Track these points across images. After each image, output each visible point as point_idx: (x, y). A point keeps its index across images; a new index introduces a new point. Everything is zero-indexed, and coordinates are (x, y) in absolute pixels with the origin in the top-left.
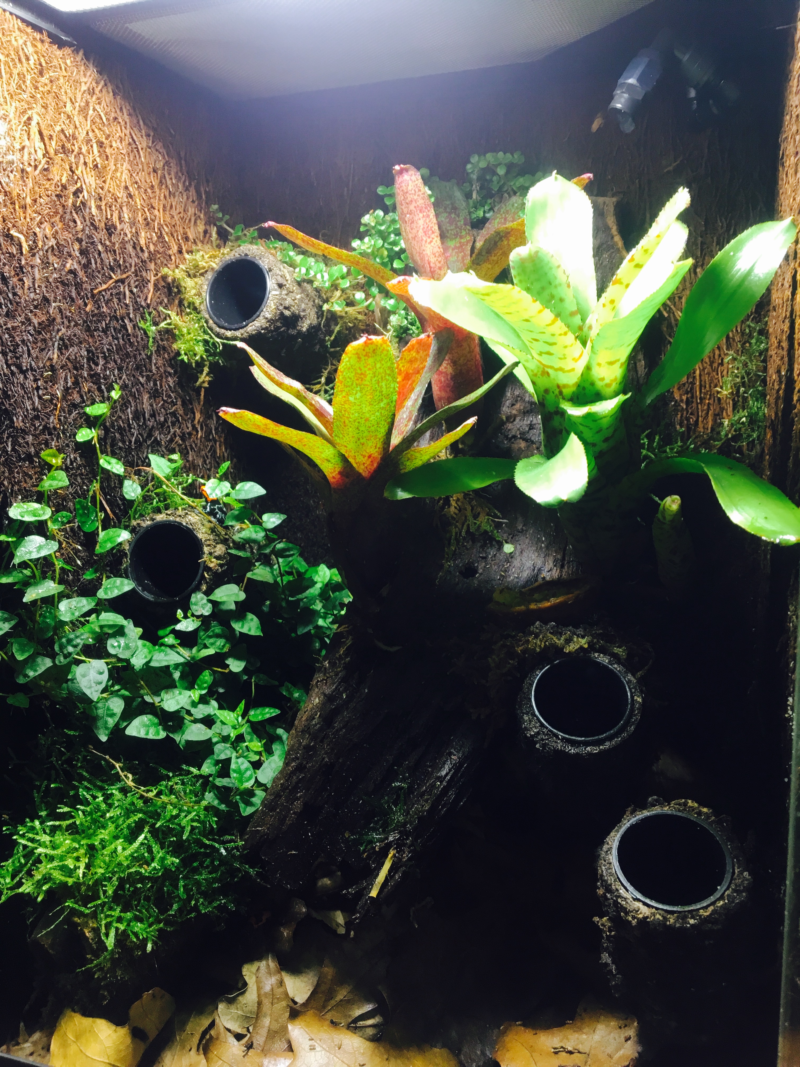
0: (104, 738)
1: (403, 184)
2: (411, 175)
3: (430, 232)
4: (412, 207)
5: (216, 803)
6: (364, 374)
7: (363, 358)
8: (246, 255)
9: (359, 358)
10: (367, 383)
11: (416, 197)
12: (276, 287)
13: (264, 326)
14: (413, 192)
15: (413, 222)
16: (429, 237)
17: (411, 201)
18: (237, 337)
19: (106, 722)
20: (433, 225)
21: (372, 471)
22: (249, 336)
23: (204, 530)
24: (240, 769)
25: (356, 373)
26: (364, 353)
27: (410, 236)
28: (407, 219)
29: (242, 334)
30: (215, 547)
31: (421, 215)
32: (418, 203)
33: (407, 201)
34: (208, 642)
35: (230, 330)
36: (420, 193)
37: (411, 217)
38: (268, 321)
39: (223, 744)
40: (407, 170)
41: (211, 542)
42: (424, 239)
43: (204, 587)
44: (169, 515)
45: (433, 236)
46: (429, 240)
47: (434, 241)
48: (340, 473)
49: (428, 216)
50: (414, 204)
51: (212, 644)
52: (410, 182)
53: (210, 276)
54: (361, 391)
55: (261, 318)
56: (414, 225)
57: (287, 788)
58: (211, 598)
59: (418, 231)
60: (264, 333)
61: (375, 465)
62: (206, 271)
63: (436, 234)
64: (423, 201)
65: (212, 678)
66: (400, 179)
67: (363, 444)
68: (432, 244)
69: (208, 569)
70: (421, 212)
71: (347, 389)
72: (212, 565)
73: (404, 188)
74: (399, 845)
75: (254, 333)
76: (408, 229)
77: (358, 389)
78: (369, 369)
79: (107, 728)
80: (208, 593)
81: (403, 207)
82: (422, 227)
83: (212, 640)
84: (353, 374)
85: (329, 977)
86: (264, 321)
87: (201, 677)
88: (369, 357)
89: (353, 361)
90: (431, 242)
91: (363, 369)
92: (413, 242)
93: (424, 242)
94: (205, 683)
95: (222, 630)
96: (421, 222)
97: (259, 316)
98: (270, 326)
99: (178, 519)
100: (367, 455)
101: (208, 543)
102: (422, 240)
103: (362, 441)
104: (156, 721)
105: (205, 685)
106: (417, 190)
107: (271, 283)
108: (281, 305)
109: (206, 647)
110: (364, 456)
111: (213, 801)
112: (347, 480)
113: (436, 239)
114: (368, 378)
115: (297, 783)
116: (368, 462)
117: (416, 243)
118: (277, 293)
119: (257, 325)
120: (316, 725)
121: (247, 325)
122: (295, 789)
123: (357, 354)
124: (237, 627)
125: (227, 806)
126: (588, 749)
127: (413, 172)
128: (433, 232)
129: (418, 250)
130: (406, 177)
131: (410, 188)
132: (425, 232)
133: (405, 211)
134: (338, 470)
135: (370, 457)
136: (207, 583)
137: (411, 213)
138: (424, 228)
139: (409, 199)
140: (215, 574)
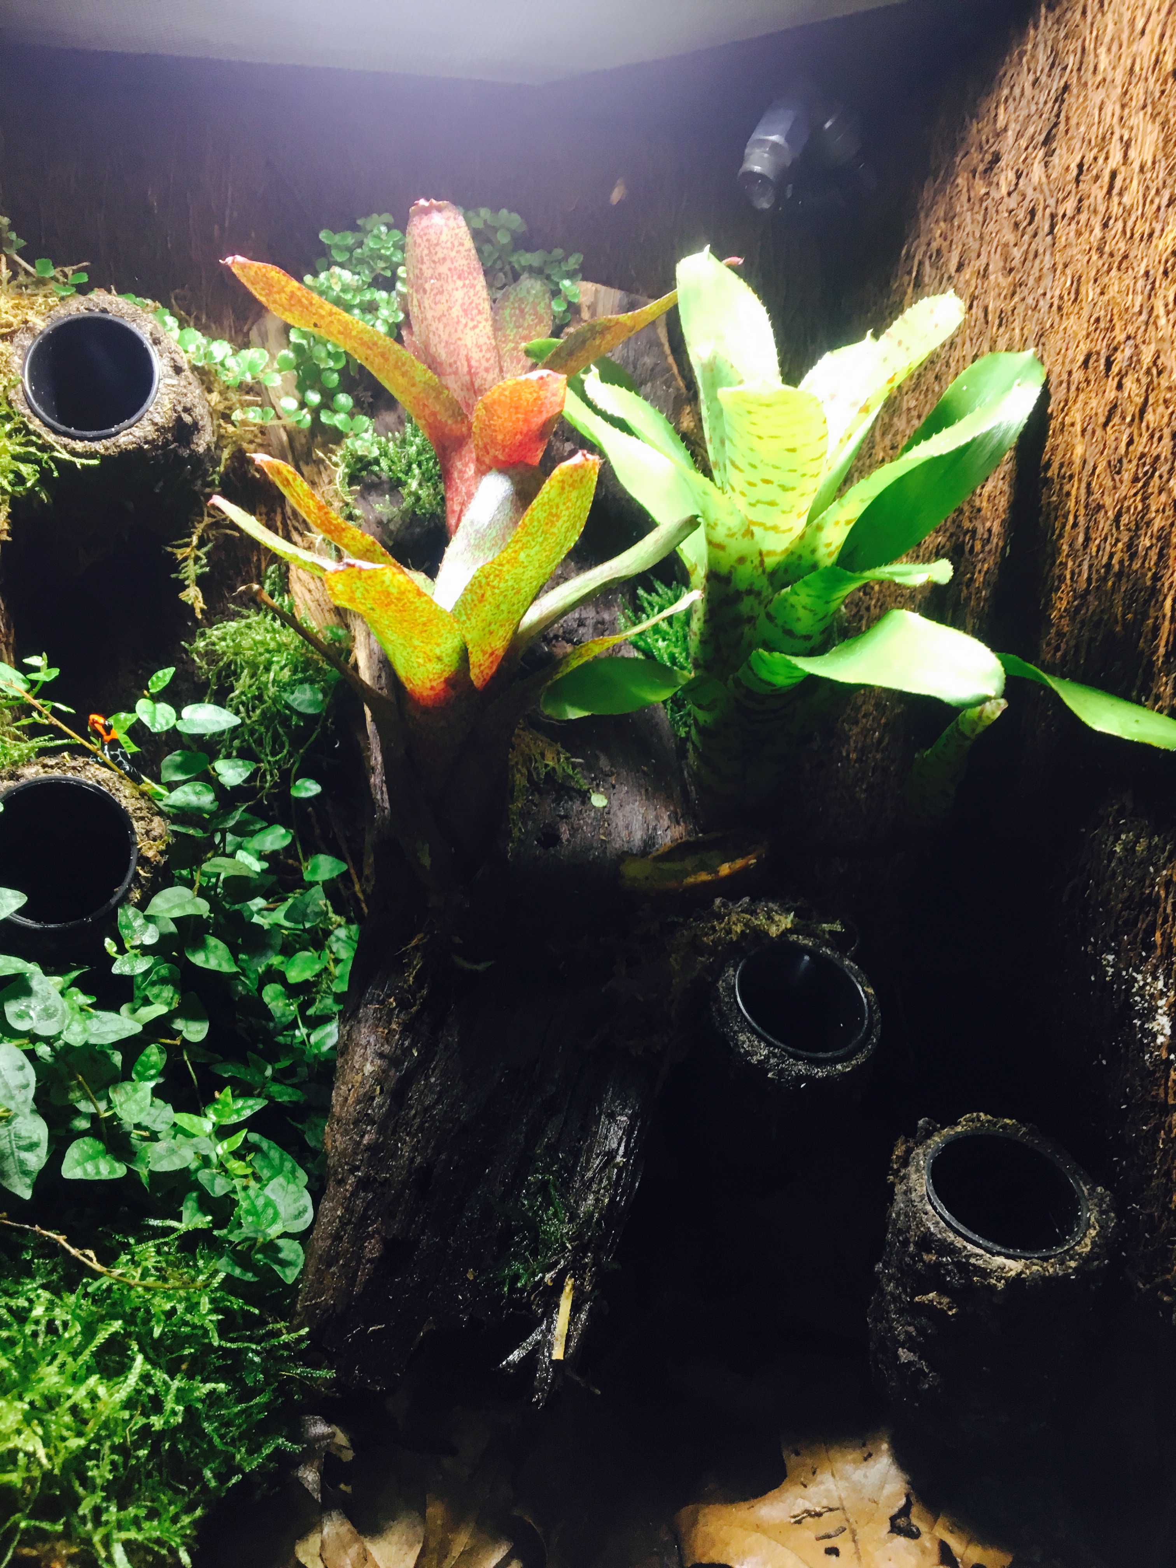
0: (26, 1194)
1: (432, 231)
2: (448, 219)
3: (475, 312)
4: (443, 269)
5: (237, 1272)
6: (558, 516)
7: (567, 487)
8: (104, 311)
9: (563, 488)
10: (555, 530)
11: (453, 254)
12: (171, 372)
13: (150, 438)
14: (449, 245)
15: (441, 293)
16: (472, 320)
17: (444, 259)
18: (97, 452)
19: (21, 1163)
20: (481, 301)
21: (488, 678)
22: (121, 453)
23: (127, 793)
24: (254, 1206)
25: (551, 514)
26: (570, 481)
27: (429, 314)
28: (427, 286)
29: (107, 449)
30: (151, 821)
31: (460, 283)
32: (456, 264)
33: (436, 258)
34: (151, 992)
35: (82, 439)
36: (462, 249)
37: (438, 284)
38: (157, 430)
39: (207, 1171)
40: (440, 210)
41: (144, 813)
42: (463, 321)
43: (136, 895)
44: (52, 767)
45: (479, 318)
46: (471, 324)
47: (481, 326)
48: (447, 681)
49: (473, 286)
50: (448, 264)
51: (157, 996)
52: (445, 230)
53: (27, 341)
54: (541, 544)
55: (145, 422)
56: (443, 298)
57: (349, 1222)
58: (146, 913)
59: (450, 308)
60: (147, 450)
61: (494, 668)
62: (14, 332)
63: (485, 316)
64: (465, 262)
65: (165, 1056)
66: (425, 221)
67: (491, 633)
68: (477, 330)
69: (144, 861)
70: (459, 277)
71: (525, 539)
72: (150, 854)
73: (433, 238)
74: (576, 1268)
75: (131, 447)
76: (427, 303)
77: (540, 540)
78: (568, 508)
79: (26, 1173)
80: (142, 905)
81: (424, 267)
82: (460, 302)
83: (156, 990)
84: (545, 515)
85: (439, 1522)
86: (151, 428)
87: (143, 1058)
88: (574, 488)
89: (554, 493)
90: (475, 327)
91: (562, 507)
92: (435, 325)
93: (461, 327)
94: (152, 1067)
95: (171, 971)
96: (459, 295)
97: (140, 420)
98: (159, 437)
99: (69, 775)
100: (490, 651)
101: (139, 814)
102: (458, 322)
103: (493, 627)
104: (101, 1146)
105: (153, 1072)
106: (456, 244)
107: (160, 366)
108: (180, 403)
109: (147, 1002)
110: (484, 652)
111: (233, 1270)
112: (453, 693)
113: (484, 323)
114: (559, 524)
115: (366, 1210)
116: (487, 664)
117: (441, 326)
118: (174, 382)
119: (137, 434)
120: (381, 1107)
121: (118, 433)
122: (363, 1220)
123: (563, 481)
124: (198, 959)
125: (255, 1275)
126: (839, 1067)
127: (452, 214)
128: (480, 313)
129: (444, 337)
130: (437, 219)
131: (443, 238)
132: (465, 311)
133: (428, 273)
134: (446, 675)
135: (492, 654)
136: (141, 887)
137: (439, 277)
138: (464, 304)
139: (440, 255)
140: (156, 869)
